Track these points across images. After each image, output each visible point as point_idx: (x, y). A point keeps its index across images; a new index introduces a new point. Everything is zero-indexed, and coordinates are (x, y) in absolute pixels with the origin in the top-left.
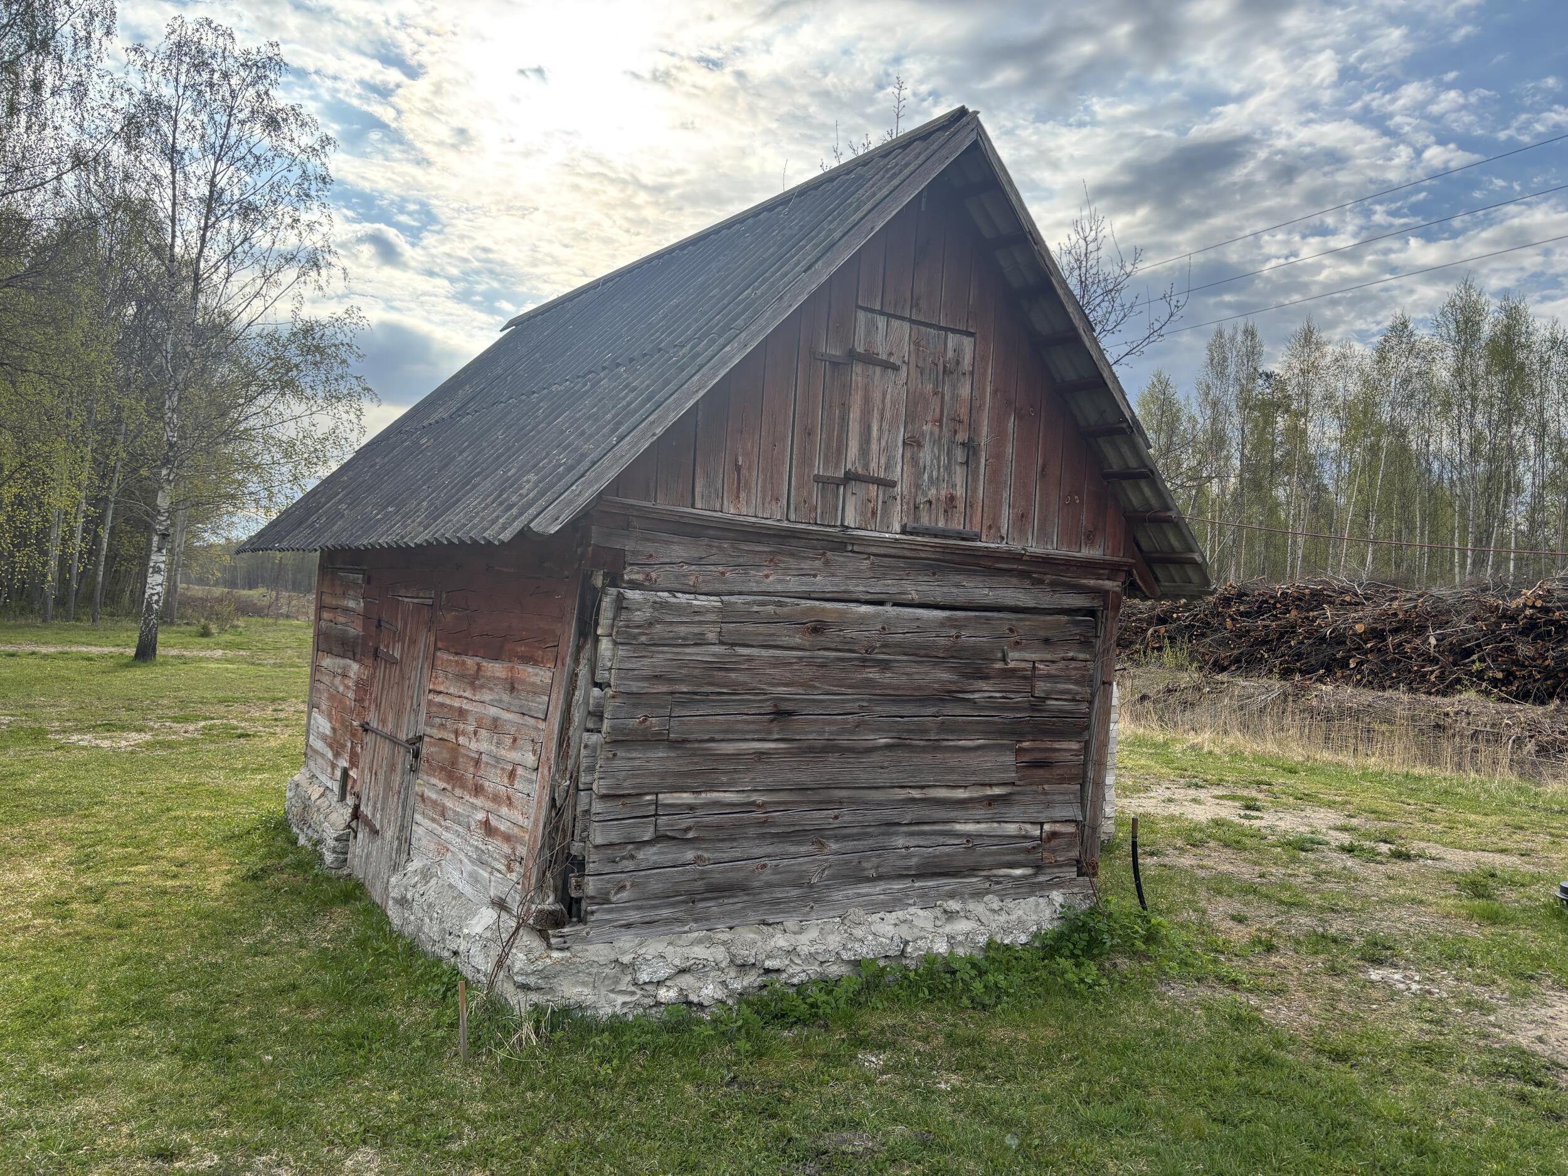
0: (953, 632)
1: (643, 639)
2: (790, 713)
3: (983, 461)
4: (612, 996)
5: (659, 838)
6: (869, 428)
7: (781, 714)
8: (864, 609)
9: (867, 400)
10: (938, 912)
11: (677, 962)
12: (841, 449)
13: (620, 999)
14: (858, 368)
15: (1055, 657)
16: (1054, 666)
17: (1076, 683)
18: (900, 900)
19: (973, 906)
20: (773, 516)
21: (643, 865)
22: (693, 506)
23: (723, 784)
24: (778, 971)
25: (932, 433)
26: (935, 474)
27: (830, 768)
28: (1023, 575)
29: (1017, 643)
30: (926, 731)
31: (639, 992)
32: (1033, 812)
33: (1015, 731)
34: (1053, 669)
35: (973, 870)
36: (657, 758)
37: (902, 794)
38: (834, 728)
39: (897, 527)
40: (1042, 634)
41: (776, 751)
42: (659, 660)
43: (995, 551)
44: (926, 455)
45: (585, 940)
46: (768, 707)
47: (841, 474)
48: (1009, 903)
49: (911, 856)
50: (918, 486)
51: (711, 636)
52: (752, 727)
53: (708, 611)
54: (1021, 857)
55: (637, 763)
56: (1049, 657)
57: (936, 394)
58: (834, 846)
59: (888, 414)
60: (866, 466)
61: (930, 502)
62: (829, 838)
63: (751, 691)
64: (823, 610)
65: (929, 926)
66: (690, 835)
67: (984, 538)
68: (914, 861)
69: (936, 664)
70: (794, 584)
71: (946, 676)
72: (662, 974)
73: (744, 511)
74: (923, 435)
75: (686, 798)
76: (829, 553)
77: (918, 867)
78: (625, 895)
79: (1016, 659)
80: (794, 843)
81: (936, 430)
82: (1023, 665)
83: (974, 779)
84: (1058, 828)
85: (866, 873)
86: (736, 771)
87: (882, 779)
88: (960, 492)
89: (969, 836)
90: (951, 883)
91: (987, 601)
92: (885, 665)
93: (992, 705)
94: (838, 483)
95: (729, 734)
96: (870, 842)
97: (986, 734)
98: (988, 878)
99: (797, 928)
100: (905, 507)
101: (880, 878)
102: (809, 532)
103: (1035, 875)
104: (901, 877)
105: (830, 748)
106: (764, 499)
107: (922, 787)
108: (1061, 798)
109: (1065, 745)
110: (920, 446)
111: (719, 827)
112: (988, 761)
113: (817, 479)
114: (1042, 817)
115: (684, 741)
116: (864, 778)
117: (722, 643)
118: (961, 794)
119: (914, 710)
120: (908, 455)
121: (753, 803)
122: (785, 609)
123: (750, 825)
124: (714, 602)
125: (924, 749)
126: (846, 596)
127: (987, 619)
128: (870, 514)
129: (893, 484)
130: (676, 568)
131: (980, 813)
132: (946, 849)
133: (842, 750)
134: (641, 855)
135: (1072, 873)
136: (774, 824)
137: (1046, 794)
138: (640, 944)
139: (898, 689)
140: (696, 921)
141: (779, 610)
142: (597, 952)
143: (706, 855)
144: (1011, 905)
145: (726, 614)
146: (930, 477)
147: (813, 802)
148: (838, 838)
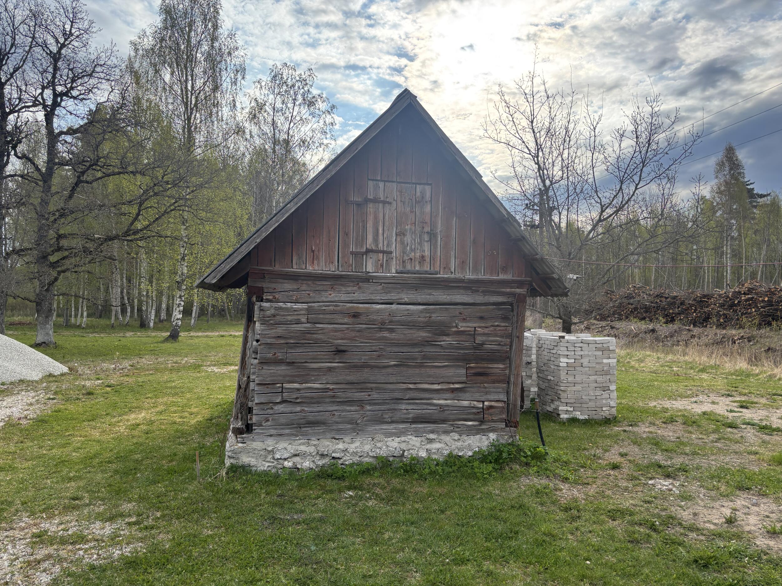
0: (428, 315)
1: (272, 322)
2: (344, 351)
3: (439, 239)
4: (264, 463)
5: (283, 402)
6: (377, 230)
7: (339, 351)
8: (379, 306)
9: (376, 218)
10: (423, 439)
11: (292, 451)
12: (364, 239)
13: (267, 464)
14: (371, 205)
15: (487, 325)
16: (487, 329)
17: (502, 337)
18: (404, 432)
19: (444, 437)
20: (331, 269)
21: (277, 412)
22: (292, 268)
23: (312, 380)
24: (339, 458)
25: (411, 229)
26: (413, 247)
27: (366, 374)
28: (465, 288)
29: (464, 319)
30: (416, 359)
31: (276, 462)
32: (477, 396)
33: (465, 359)
34: (486, 331)
35: (444, 421)
36: (282, 369)
37: (404, 386)
38: (367, 357)
39: (394, 271)
40: (479, 314)
41: (338, 367)
42: (280, 330)
43: (448, 278)
44: (408, 239)
45: (253, 440)
46: (333, 349)
47: (364, 250)
48: (464, 437)
49: (409, 413)
50: (404, 253)
51: (304, 320)
52: (326, 357)
53: (301, 310)
54: (471, 417)
55: (272, 371)
56: (483, 325)
57: (412, 212)
58: (368, 408)
59: (387, 223)
60: (377, 246)
61: (411, 259)
62: (366, 404)
63: (324, 342)
64: (358, 307)
65: (418, 444)
66: (298, 401)
67: (441, 273)
68: (411, 416)
69: (419, 330)
70: (344, 297)
71: (425, 334)
72: (286, 455)
73: (316, 268)
74: (406, 230)
75: (296, 385)
76: (360, 284)
77: (413, 418)
78: (269, 423)
79: (462, 326)
80: (348, 406)
81: (413, 228)
82: (468, 329)
83: (442, 380)
84: (493, 404)
85: (385, 420)
86: (318, 375)
87: (393, 379)
88: (427, 253)
89: (441, 406)
90: (432, 426)
91: (446, 301)
92: (392, 330)
93: (451, 347)
94: (363, 254)
95: (315, 360)
96: (388, 407)
97: (448, 360)
98: (452, 425)
99: (350, 441)
100: (398, 262)
101: (392, 422)
102: (348, 275)
103: (480, 425)
104: (403, 422)
105: (365, 366)
106: (326, 263)
107: (415, 383)
108: (494, 390)
109: (496, 366)
110: (404, 235)
111: (312, 398)
112: (451, 372)
113: (352, 253)
114: (483, 399)
115: (293, 363)
116: (382, 379)
117: (308, 322)
118: (436, 387)
119: (409, 350)
120: (399, 239)
121: (328, 389)
122: (339, 308)
123: (326, 397)
124: (305, 306)
125: (415, 367)
126: (370, 301)
127: (446, 308)
128: (380, 266)
129: (391, 253)
130: (287, 293)
131: (448, 395)
132: (429, 411)
133: (372, 367)
134: (276, 408)
135: (503, 425)
136: (338, 398)
137: (486, 388)
138: (276, 443)
139: (399, 340)
140: (301, 435)
141: (335, 308)
142: (257, 445)
143: (306, 409)
144: (466, 438)
145: (309, 311)
146: (411, 248)
147: (358, 389)
148: (370, 404)
